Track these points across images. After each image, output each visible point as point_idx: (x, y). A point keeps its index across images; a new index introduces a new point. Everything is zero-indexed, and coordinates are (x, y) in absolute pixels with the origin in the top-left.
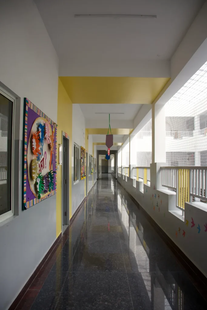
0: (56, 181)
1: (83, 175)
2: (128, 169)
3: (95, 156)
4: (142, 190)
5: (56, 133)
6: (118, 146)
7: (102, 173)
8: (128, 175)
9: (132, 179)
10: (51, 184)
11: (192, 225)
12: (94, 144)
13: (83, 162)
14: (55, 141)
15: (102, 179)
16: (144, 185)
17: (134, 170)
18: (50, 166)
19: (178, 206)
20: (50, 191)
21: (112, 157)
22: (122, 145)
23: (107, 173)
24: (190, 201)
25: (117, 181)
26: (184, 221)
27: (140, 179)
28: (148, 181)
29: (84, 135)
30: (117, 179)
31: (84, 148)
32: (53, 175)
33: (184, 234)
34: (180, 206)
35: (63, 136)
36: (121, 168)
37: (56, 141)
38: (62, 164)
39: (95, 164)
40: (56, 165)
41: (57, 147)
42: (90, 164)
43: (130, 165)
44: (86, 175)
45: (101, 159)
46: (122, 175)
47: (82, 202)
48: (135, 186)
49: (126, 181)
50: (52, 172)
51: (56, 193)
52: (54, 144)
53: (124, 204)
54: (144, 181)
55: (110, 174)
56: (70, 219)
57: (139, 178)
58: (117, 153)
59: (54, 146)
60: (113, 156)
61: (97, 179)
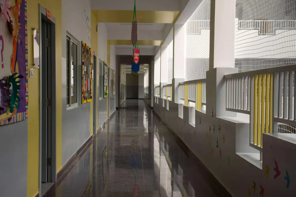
0: (28, 96)
1: (86, 95)
2: (171, 87)
3: (113, 66)
4: (193, 122)
5: (26, 6)
6: (156, 46)
7: (127, 98)
8: (170, 99)
9: (177, 105)
10: (15, 98)
11: (275, 173)
12: (109, 42)
13: (87, 72)
14: (22, 20)
15: (128, 108)
16: (197, 112)
17: (181, 87)
18: (12, 65)
19: (253, 143)
20: (12, 111)
21: (145, 70)
22: (162, 44)
23: (137, 98)
24: (273, 132)
25: (154, 112)
26: (260, 167)
27: (190, 103)
28: (203, 104)
29: (89, 23)
30: (152, 107)
31: (89, 45)
32: (18, 82)
33: (262, 192)
34: (256, 144)
35: (42, 14)
36: (159, 88)
37: (26, 21)
38: (39, 66)
39: (112, 81)
40: (26, 66)
41: (28, 32)
42: (102, 79)
43: (173, 80)
44: (92, 95)
45: (125, 73)
46: (160, 99)
47: (85, 144)
48: (181, 116)
49: (168, 109)
50: (17, 75)
51: (26, 118)
52: (19, 24)
53: (164, 153)
54: (196, 105)
55: (142, 100)
56: (58, 171)
57: (189, 101)
58: (154, 60)
59: (20, 28)
60: (146, 67)
61: (117, 108)
